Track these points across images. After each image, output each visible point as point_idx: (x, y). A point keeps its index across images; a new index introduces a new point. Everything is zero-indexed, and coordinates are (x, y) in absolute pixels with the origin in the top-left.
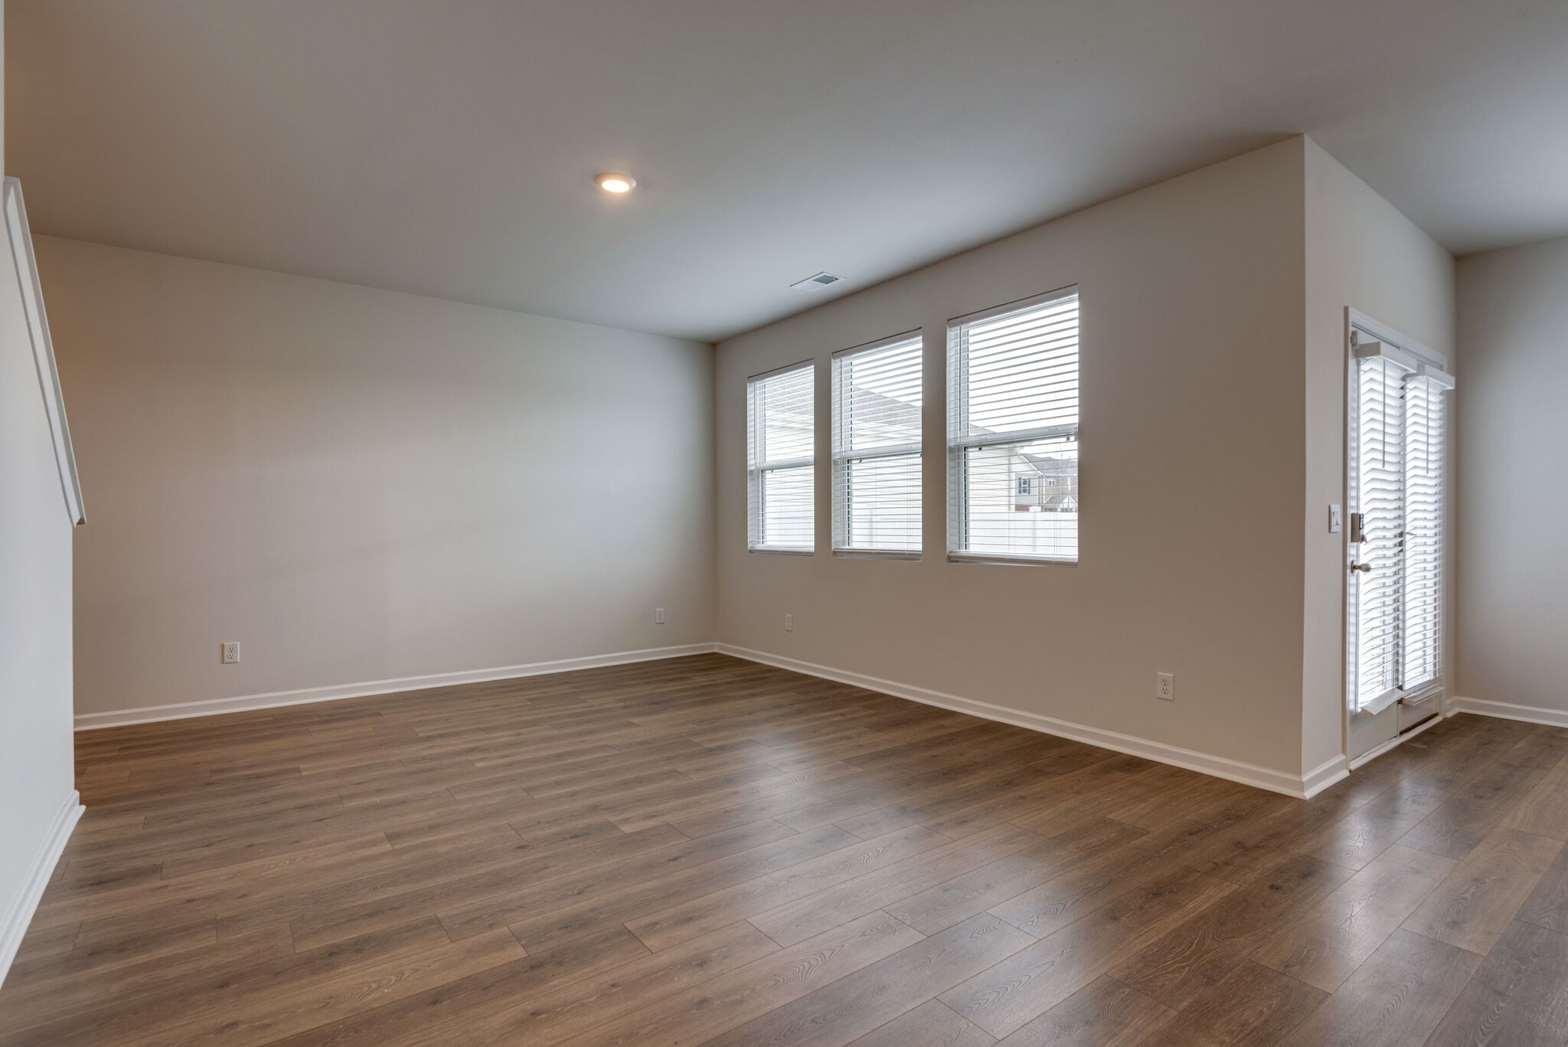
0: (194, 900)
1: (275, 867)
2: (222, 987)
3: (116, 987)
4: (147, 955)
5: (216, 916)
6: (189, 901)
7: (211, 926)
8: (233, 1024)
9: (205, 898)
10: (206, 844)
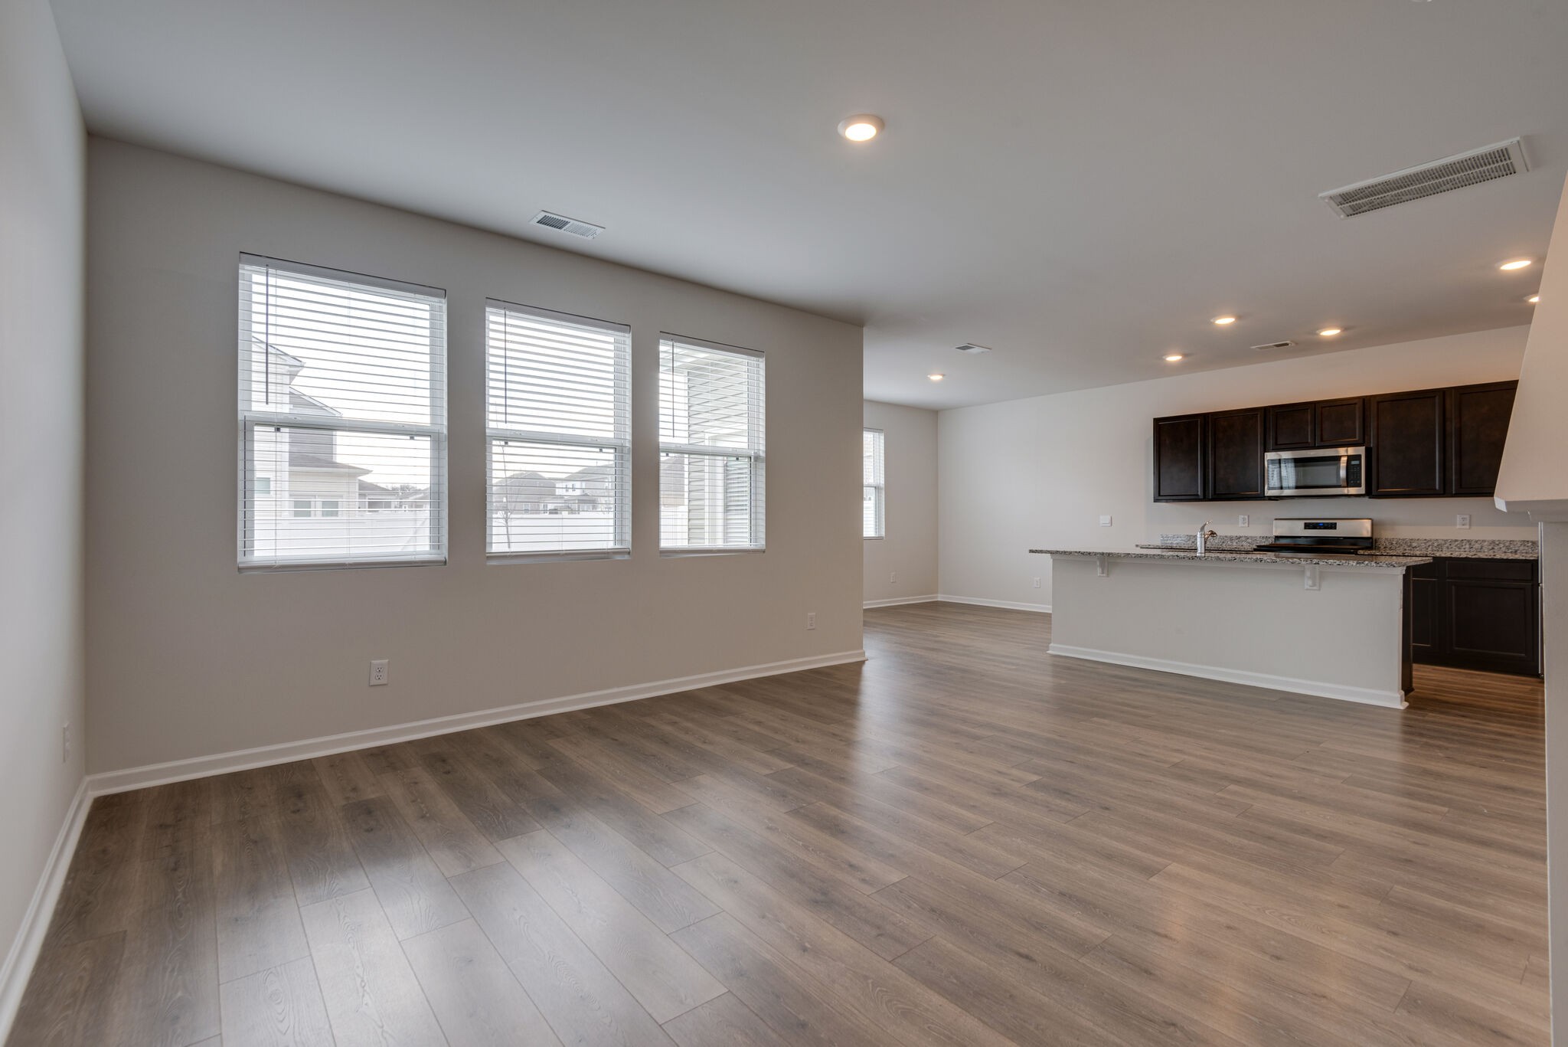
0: (1389, 932)
1: (1284, 915)
2: (1410, 861)
3: (1490, 901)
4: (1457, 909)
5: (1380, 905)
6: (1395, 934)
7: (1391, 899)
8: (1415, 843)
9: (1378, 927)
10: (1324, 1001)
